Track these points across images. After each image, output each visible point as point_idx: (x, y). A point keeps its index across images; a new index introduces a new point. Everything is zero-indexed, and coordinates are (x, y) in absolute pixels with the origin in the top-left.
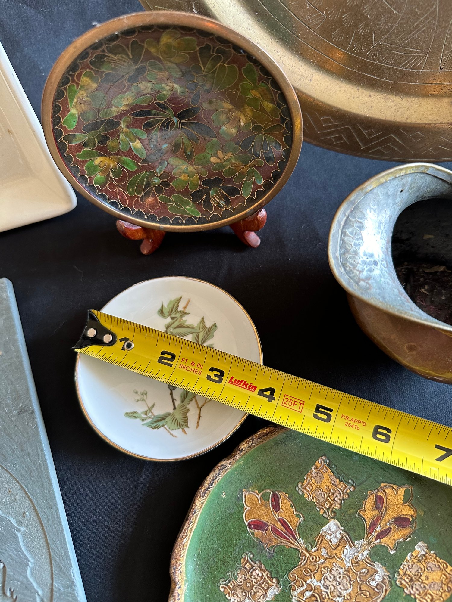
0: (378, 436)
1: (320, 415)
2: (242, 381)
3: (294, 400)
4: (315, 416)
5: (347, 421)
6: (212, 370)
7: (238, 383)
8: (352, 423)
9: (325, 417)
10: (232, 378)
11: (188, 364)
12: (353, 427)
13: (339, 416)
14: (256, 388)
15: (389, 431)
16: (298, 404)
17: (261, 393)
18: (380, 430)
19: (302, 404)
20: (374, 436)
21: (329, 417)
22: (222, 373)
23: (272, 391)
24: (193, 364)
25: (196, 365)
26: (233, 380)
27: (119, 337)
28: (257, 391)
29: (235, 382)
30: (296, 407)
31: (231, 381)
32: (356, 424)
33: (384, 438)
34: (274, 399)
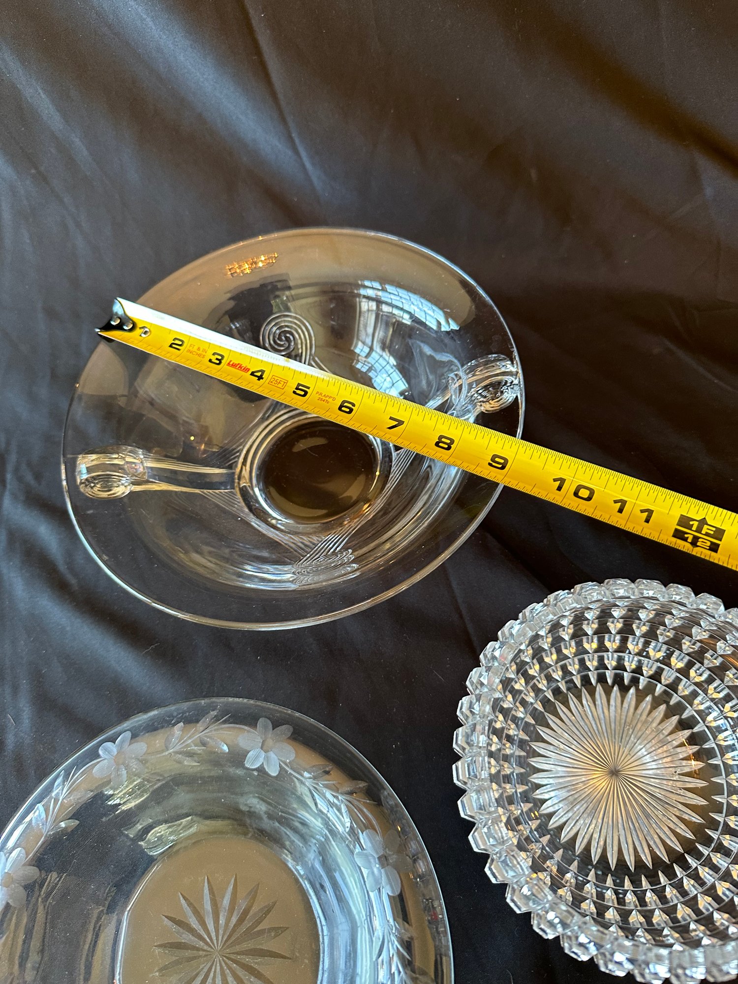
0: (343, 409)
1: (298, 392)
2: (239, 364)
3: (280, 379)
4: (294, 392)
5: (320, 396)
6: (214, 354)
7: (234, 365)
8: (324, 398)
9: (303, 393)
10: (231, 361)
11: (195, 349)
12: (324, 401)
13: (315, 392)
14: (249, 370)
15: (354, 405)
16: (282, 383)
17: (252, 374)
18: (346, 404)
19: (286, 383)
20: (340, 409)
21: (306, 393)
22: (223, 357)
23: (263, 372)
24: (199, 349)
25: (201, 350)
26: (231, 363)
27: (139, 325)
28: (250, 372)
29: (232, 365)
30: (280, 385)
31: (229, 364)
32: (327, 399)
33: (348, 410)
34: (262, 378)
